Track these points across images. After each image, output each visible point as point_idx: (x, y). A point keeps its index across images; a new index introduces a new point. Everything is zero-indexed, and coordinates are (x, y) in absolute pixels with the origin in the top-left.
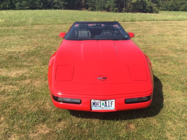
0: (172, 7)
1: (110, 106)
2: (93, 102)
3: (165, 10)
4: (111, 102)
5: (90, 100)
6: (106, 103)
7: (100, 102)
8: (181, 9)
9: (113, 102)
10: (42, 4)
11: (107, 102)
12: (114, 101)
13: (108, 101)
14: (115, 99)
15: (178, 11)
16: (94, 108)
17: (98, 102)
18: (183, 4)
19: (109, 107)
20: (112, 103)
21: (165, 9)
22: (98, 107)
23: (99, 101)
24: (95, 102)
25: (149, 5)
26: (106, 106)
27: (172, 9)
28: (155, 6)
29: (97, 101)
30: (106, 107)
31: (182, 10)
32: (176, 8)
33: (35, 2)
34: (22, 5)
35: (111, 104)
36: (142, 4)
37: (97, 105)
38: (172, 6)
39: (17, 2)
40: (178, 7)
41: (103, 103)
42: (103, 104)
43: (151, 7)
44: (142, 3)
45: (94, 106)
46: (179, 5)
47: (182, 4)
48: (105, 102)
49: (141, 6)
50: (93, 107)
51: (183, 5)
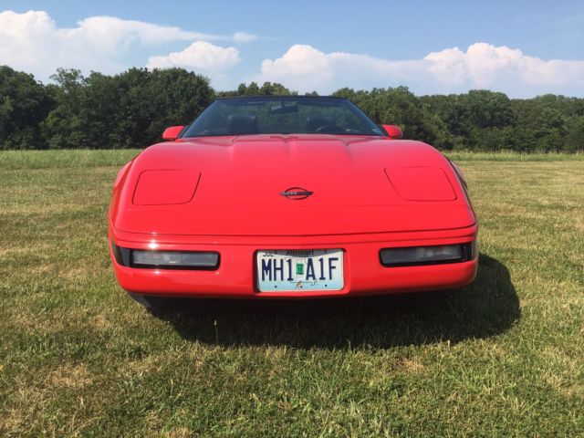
1: (326, 274)
2: (263, 261)
4: (330, 260)
5: (251, 254)
6: (310, 263)
7: (290, 261)
9: (336, 259)
10: (128, 141)
11: (316, 260)
12: (339, 255)
13: (319, 257)
14: (344, 250)
16: (267, 286)
17: (282, 260)
19: (322, 278)
20: (334, 263)
22: (282, 279)
23: (286, 258)
24: (270, 260)
26: (313, 276)
29: (278, 257)
30: (311, 279)
33: (108, 134)
34: (69, 142)
35: (331, 268)
37: (279, 272)
39: (55, 133)
41: (302, 265)
42: (300, 267)
45: (267, 277)
48: (307, 259)
50: (263, 279)
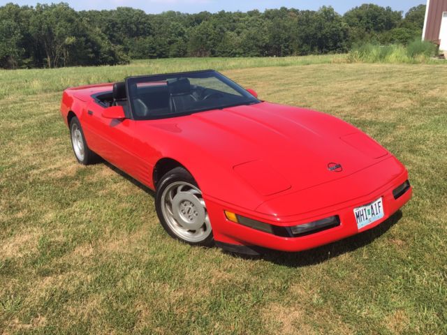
0: (153, 51)
1: (378, 211)
3: (141, 58)
5: (352, 211)
6: (372, 207)
7: (365, 209)
8: (171, 53)
9: (380, 202)
11: (374, 205)
12: (381, 199)
13: (375, 203)
15: (167, 57)
17: (362, 210)
18: (173, 43)
19: (377, 213)
20: (379, 205)
21: (140, 54)
22: (364, 220)
23: (363, 208)
24: (358, 212)
25: (107, 49)
26: (374, 214)
27: (155, 55)
28: (119, 50)
31: (175, 56)
32: (162, 52)
35: (379, 207)
36: (90, 47)
37: (362, 217)
38: (153, 48)
40: (163, 49)
41: (369, 210)
43: (112, 53)
44: (89, 43)
45: (359, 221)
46: (165, 45)
47: (170, 43)
48: (370, 206)
49: (90, 50)
51: (172, 45)
